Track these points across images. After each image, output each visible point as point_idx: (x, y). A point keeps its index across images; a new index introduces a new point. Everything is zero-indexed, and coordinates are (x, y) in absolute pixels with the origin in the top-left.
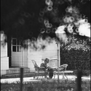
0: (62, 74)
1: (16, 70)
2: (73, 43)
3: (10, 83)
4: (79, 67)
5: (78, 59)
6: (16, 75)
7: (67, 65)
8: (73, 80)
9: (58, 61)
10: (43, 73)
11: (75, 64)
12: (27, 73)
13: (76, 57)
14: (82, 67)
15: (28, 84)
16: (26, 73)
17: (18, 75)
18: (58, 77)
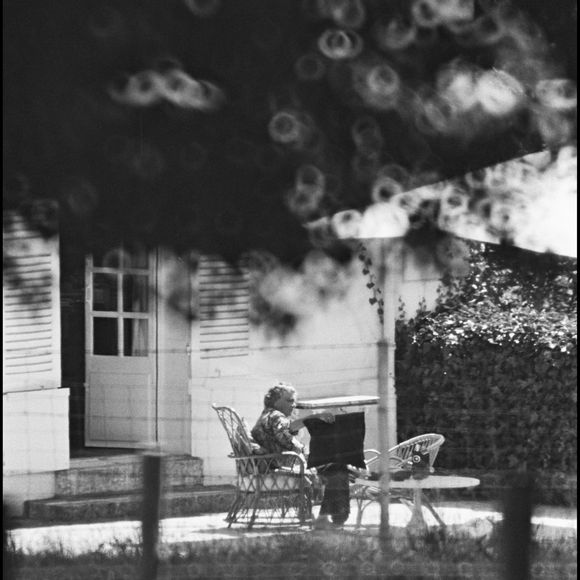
0: (408, 494)
1: (117, 474)
2: (481, 298)
3: (78, 552)
4: (519, 449)
5: (512, 398)
6: (118, 501)
7: (442, 439)
8: (474, 534)
9: (382, 411)
10: (287, 492)
11: (493, 431)
12: (183, 488)
13: (496, 389)
14: (536, 455)
15: (191, 557)
16: (176, 489)
17: (127, 499)
18: (384, 516)
